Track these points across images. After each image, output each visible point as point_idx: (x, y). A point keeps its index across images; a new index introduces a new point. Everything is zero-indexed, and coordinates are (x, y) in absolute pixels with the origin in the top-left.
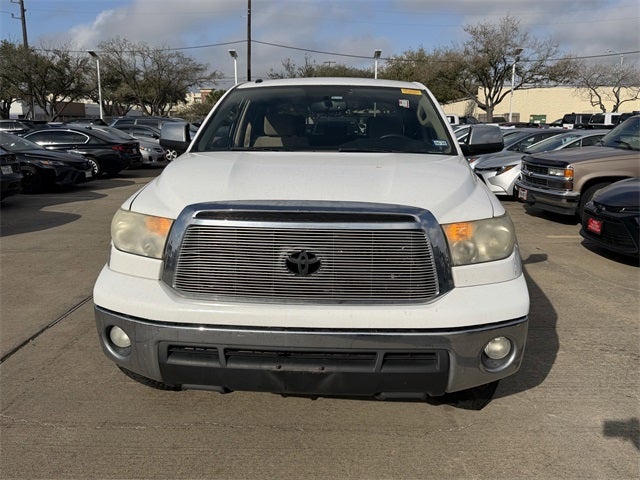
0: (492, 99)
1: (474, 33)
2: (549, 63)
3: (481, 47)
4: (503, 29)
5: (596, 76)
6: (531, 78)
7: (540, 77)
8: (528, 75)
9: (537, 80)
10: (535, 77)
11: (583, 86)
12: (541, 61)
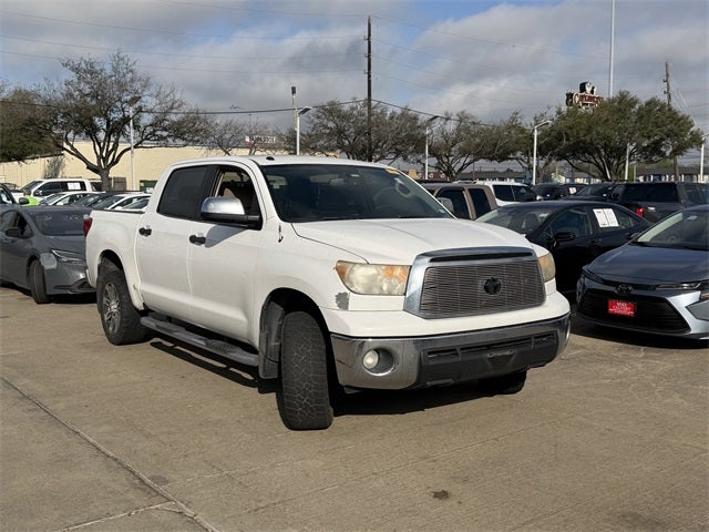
0: (105, 160)
1: (77, 70)
2: (173, 118)
3: (87, 90)
4: (115, 69)
5: (227, 136)
6: (153, 134)
7: (165, 134)
8: (149, 130)
9: (162, 138)
10: (158, 133)
11: (213, 147)
12: (166, 113)
